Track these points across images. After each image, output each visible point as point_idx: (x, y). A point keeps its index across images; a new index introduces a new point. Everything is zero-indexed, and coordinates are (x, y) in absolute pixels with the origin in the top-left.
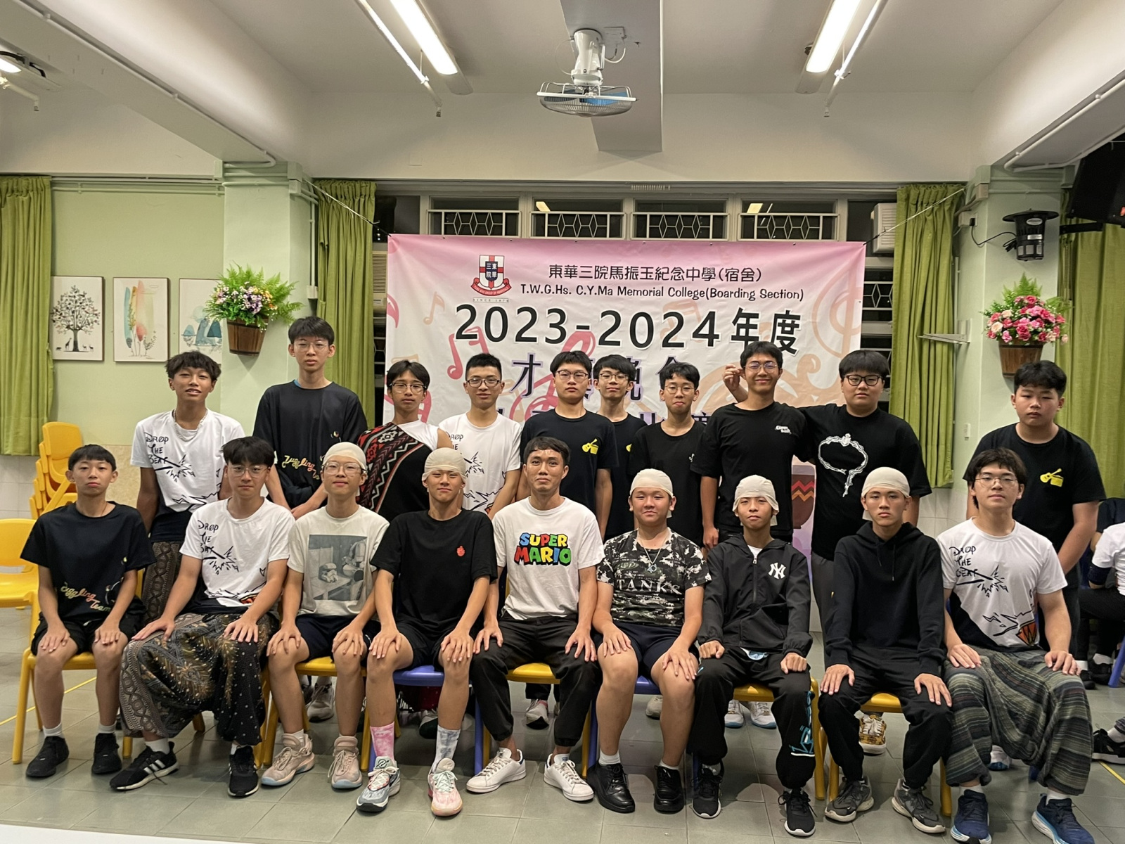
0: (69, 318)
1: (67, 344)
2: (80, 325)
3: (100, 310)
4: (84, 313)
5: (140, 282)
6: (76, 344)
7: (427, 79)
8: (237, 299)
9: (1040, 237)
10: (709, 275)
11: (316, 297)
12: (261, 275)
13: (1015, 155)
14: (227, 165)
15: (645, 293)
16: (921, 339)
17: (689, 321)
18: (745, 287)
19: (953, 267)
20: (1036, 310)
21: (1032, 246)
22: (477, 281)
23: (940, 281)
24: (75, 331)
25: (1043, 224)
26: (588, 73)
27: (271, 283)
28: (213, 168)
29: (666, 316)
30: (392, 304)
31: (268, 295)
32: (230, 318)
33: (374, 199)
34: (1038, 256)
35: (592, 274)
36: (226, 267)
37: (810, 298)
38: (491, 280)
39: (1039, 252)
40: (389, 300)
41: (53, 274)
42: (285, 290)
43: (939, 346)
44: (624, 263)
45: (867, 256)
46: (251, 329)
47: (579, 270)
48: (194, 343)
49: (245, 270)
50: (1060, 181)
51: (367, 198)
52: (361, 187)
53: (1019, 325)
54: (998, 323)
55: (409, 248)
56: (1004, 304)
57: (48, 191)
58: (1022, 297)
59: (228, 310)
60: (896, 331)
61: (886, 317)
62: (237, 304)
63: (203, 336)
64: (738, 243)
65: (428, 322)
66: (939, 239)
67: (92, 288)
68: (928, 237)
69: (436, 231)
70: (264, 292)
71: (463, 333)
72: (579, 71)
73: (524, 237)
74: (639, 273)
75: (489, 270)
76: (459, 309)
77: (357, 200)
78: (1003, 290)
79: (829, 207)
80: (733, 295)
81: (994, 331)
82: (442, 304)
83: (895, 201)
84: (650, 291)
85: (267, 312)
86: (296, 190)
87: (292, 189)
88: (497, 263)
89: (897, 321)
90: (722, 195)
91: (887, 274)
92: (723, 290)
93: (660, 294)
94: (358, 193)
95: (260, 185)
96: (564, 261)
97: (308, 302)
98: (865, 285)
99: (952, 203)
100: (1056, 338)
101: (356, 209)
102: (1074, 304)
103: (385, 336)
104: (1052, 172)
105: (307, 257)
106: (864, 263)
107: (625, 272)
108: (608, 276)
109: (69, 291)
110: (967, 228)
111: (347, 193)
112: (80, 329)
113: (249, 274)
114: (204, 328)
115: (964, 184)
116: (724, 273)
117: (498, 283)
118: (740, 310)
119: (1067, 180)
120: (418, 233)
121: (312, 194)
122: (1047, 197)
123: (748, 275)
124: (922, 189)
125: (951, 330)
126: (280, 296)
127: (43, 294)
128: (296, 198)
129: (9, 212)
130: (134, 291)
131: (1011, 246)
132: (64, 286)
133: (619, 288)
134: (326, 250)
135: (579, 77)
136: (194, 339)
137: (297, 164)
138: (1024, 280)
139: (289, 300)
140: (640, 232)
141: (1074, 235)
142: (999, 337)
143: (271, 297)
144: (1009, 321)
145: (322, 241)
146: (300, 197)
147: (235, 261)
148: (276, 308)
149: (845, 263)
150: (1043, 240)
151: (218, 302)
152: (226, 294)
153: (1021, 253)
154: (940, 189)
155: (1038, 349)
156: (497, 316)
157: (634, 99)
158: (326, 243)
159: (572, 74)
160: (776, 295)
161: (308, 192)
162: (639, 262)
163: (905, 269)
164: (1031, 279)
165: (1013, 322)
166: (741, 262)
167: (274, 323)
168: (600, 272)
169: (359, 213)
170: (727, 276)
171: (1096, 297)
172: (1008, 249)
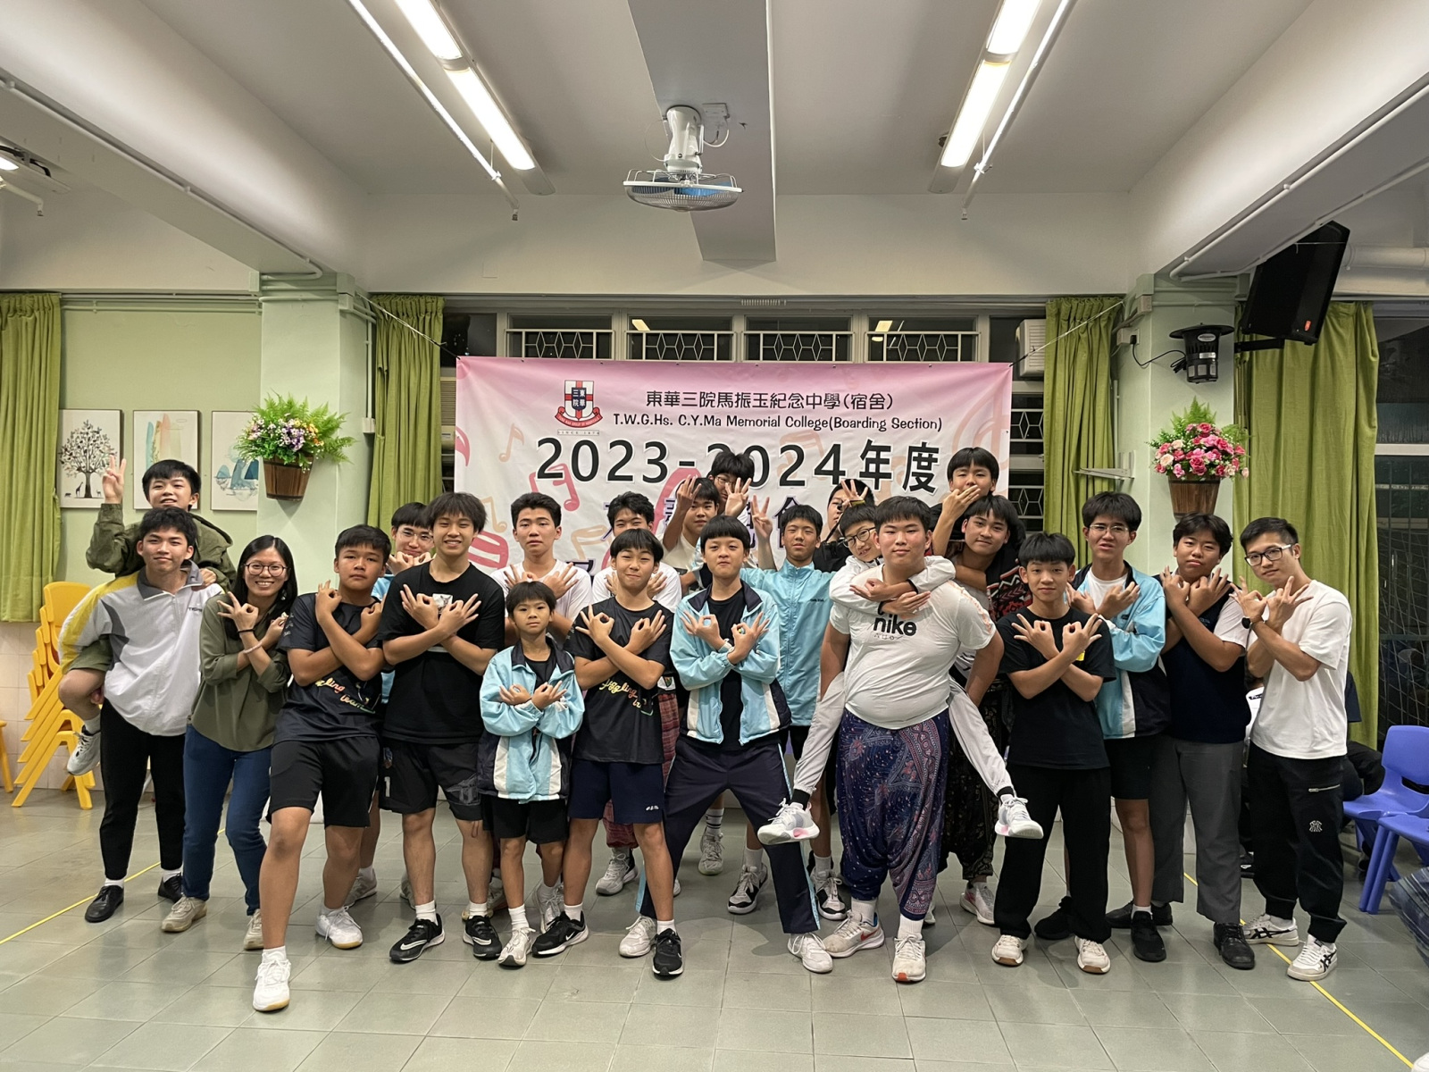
0: (81, 459)
1: (78, 490)
2: (93, 467)
3: (117, 449)
4: (98, 452)
5: (165, 415)
6: (88, 489)
7: (500, 175)
8: (275, 433)
9: (1213, 355)
10: (833, 402)
11: (373, 431)
12: (304, 406)
13: (1184, 261)
14: (265, 277)
15: (759, 423)
16: (1077, 474)
17: (811, 455)
18: (875, 415)
19: (1112, 391)
20: (1212, 440)
21: (1205, 366)
22: (561, 411)
23: (1097, 408)
24: (88, 473)
25: (1217, 340)
26: (683, 158)
27: (317, 414)
28: (246, 280)
29: (783, 450)
30: (461, 438)
31: (313, 429)
32: (265, 456)
33: (442, 317)
34: (1212, 377)
35: (697, 402)
36: (263, 396)
37: (950, 428)
38: (579, 409)
39: (1213, 373)
40: (457, 434)
41: (62, 407)
42: (334, 424)
43: (1098, 483)
44: (734, 389)
45: (1013, 380)
46: (293, 469)
47: (682, 397)
48: (229, 486)
49: (286, 400)
50: (1234, 292)
51: (433, 315)
52: (426, 303)
53: (1192, 457)
54: (1168, 455)
55: (481, 373)
56: (1173, 433)
57: (57, 310)
58: (1195, 425)
59: (264, 447)
60: (1049, 465)
61: (1036, 449)
62: (274, 439)
63: (240, 478)
64: (864, 365)
65: (504, 458)
66: (1095, 359)
67: (107, 423)
68: (1083, 357)
69: (515, 352)
70: (308, 425)
71: (546, 472)
72: (673, 156)
73: (618, 359)
74: (752, 401)
75: (576, 398)
76: (541, 443)
77: (421, 319)
78: (1172, 418)
79: (969, 324)
80: (860, 425)
81: (1164, 464)
82: (521, 437)
83: (1044, 317)
84: (765, 421)
85: (312, 449)
86: (346, 305)
87: (342, 304)
88: (585, 389)
89: (1049, 454)
90: (845, 311)
91: (1036, 401)
92: (849, 419)
93: (777, 424)
94: (423, 309)
95: (304, 300)
96: (663, 386)
97: (363, 438)
98: (1012, 413)
99: (1109, 318)
100: (1236, 472)
101: (421, 328)
102: (1250, 433)
103: (453, 476)
104: (1225, 282)
105: (362, 385)
106: (1011, 387)
107: (735, 399)
108: (715, 404)
109: (81, 427)
110: (1127, 346)
111: (409, 310)
112: (94, 471)
113: (291, 404)
114: (241, 469)
115: (1122, 296)
116: (849, 400)
117: (587, 412)
118: (870, 442)
119: (1241, 291)
120: (495, 356)
121: (369, 311)
122: (1218, 310)
123: (878, 401)
124: (1075, 303)
125: (1112, 464)
126: (327, 429)
127: (50, 430)
128: (348, 316)
129: (11, 333)
130: (158, 427)
131: (1180, 366)
132: (74, 421)
133: (729, 417)
134: (386, 376)
135: (674, 163)
136: (229, 481)
137: (349, 275)
138: (1195, 405)
139: (339, 434)
140: (752, 354)
141: (1248, 353)
142: (1169, 471)
143: (317, 431)
144: (1181, 452)
145: (380, 365)
146: (352, 314)
147: (274, 389)
148: (322, 444)
149: (990, 387)
150: (1216, 359)
151: (251, 438)
152: (261, 428)
153: (1192, 374)
154: (1096, 303)
155: (1214, 486)
156: (585, 450)
157: (740, 190)
158: (385, 368)
159: (665, 160)
160: (911, 425)
161: (363, 308)
162: (752, 387)
163: (1057, 394)
164: (1203, 403)
165: (1185, 453)
166: (870, 386)
167: (320, 461)
168: (705, 399)
169: (424, 333)
170: (853, 402)
171: (1275, 424)
172: (1176, 370)
